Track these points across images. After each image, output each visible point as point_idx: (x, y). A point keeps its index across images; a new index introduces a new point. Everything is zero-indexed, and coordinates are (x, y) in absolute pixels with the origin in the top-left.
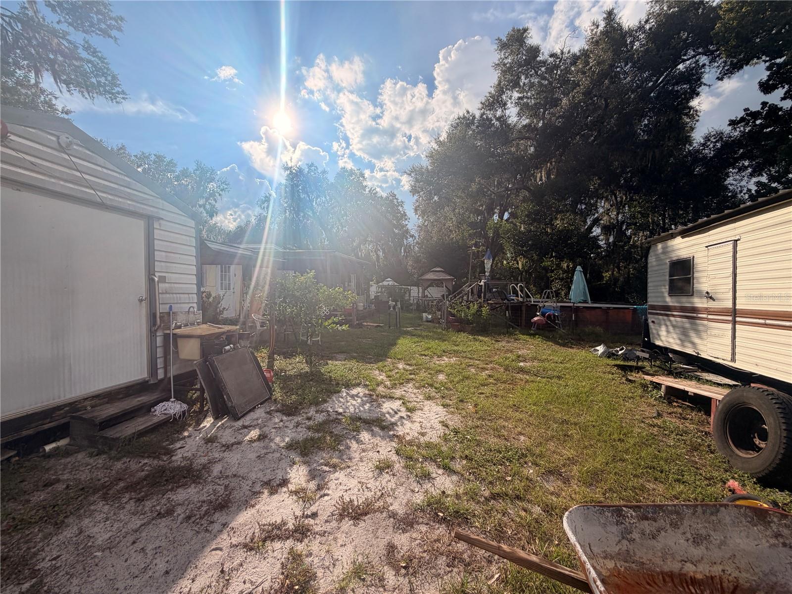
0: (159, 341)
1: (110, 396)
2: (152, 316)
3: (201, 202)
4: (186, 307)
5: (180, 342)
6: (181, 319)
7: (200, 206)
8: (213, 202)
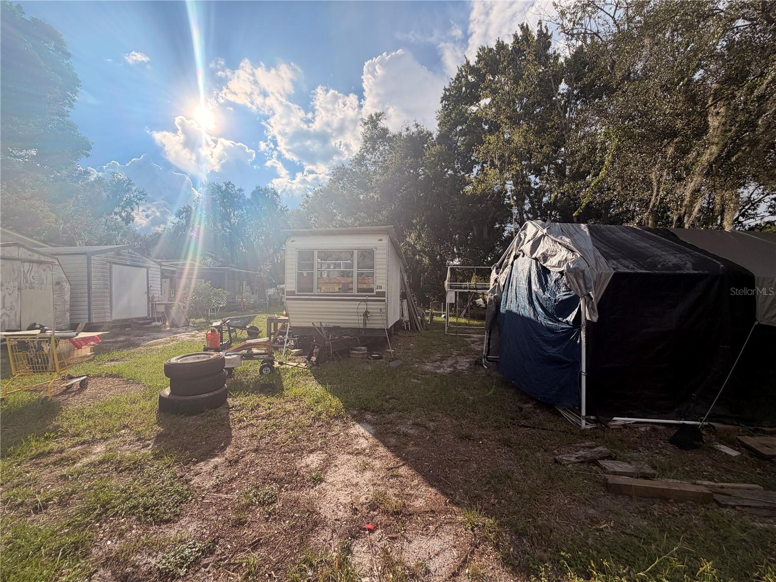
0: (150, 305)
1: (139, 319)
2: (149, 298)
3: (117, 210)
4: (158, 296)
5: (157, 306)
6: (156, 299)
7: (116, 214)
8: (129, 210)
